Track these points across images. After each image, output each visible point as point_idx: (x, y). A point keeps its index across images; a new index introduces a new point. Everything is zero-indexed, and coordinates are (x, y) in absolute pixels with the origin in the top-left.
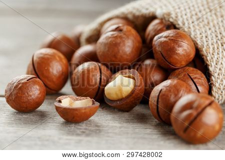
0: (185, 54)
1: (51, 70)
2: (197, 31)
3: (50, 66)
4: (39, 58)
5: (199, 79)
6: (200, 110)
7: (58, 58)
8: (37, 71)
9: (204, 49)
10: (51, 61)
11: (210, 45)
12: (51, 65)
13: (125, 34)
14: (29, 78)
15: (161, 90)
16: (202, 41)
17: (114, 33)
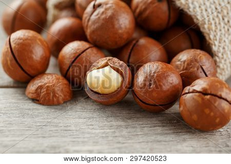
1: (34, 57)
3: (33, 54)
4: (18, 44)
7: (39, 43)
8: (18, 60)
9: (206, 26)
10: (33, 48)
11: (211, 20)
12: (34, 51)
16: (203, 16)
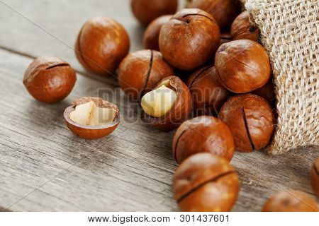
0: (247, 80)
2: (281, 47)
5: (256, 118)
6: (196, 185)
13: (190, 29)
14: (51, 65)
15: (184, 131)
17: (179, 22)
